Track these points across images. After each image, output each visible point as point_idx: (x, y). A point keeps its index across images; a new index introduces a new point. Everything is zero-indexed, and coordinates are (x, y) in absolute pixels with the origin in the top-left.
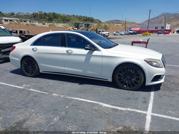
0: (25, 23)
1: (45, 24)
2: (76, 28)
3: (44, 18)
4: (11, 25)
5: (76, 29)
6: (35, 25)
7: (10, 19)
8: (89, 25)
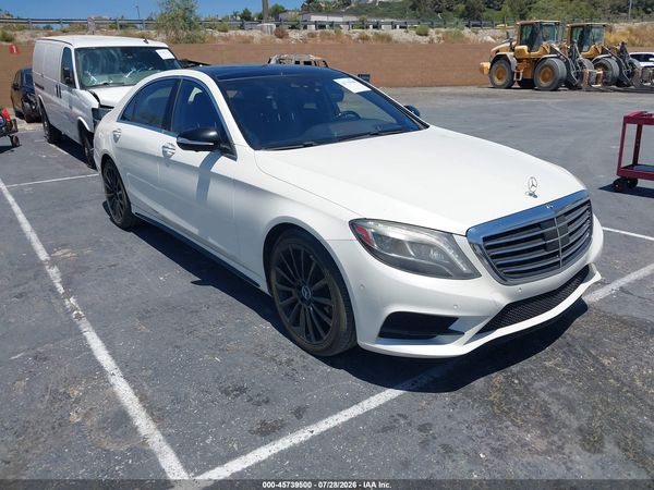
0: (357, 33)
1: (426, 35)
2: (525, 47)
3: (448, 9)
4: (311, 41)
5: (522, 50)
6: (388, 39)
7: (331, 19)
8: (589, 31)
